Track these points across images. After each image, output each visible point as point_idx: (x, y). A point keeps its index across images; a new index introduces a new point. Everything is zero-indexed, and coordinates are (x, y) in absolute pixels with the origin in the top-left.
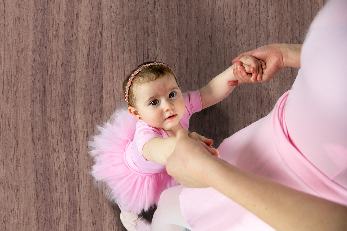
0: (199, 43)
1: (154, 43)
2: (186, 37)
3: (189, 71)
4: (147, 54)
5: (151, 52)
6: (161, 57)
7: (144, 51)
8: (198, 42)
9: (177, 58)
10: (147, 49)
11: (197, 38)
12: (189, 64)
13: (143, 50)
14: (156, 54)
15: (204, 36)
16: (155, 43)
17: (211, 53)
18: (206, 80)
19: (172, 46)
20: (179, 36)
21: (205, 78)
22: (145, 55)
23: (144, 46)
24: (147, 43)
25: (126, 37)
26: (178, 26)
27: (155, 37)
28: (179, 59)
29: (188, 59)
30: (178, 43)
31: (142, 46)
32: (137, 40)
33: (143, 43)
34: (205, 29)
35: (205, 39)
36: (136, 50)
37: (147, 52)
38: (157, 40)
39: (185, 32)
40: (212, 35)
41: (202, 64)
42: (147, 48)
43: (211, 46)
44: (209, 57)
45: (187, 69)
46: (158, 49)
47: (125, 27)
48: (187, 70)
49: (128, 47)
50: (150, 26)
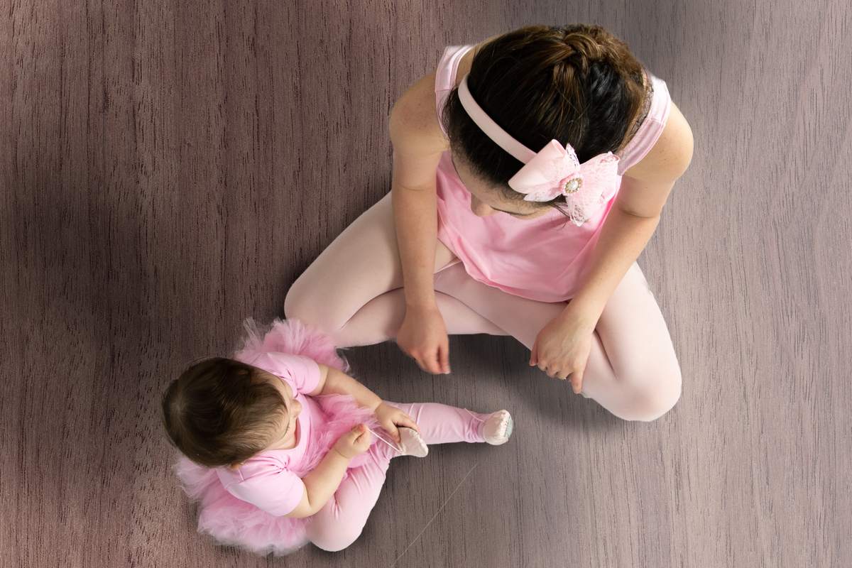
0: (303, 64)
1: (129, 63)
2: (253, 46)
3: (261, 149)
4: (101, 96)
5: (119, 91)
6: (156, 105)
7: (89, 90)
8: (296, 62)
9: (216, 108)
10: (103, 83)
11: (296, 50)
12: (263, 127)
13: (85, 85)
14: (138, 97)
15: (322, 41)
16: (133, 63)
17: (348, 96)
18: (327, 177)
19: (200, 73)
20: (224, 43)
21: (325, 170)
22: (93, 101)
23: (89, 72)
24: (103, 63)
25: (21, 44)
26: (222, 11)
27: (134, 44)
28: (224, 113)
29: (261, 112)
30: (222, 62)
31: (85, 74)
32: (63, 55)
33: (85, 63)
34: (323, 21)
35: (326, 52)
36: (59, 85)
37: (100, 90)
38: (141, 53)
39: (248, 30)
40: (349, 39)
41: (311, 127)
42: (104, 78)
43: (349, 74)
44: (341, 107)
45: (256, 143)
46: (145, 81)
47: (18, 16)
48: (256, 145)
49: (28, 75)
50: (113, 11)
